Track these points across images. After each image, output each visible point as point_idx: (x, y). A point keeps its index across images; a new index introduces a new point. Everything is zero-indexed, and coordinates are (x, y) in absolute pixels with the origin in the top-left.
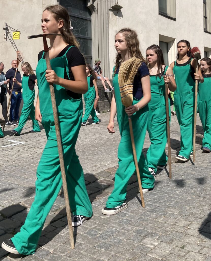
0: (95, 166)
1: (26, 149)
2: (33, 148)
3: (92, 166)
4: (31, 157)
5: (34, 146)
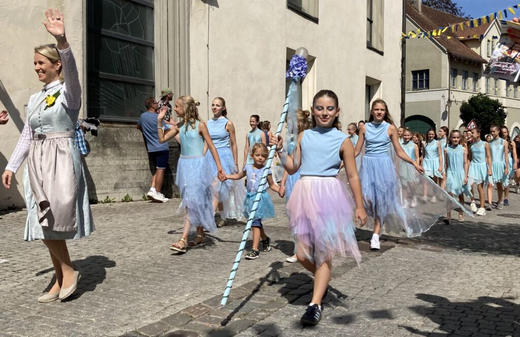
1: (8, 274)
2: (25, 271)
4: (22, 291)
5: (27, 267)
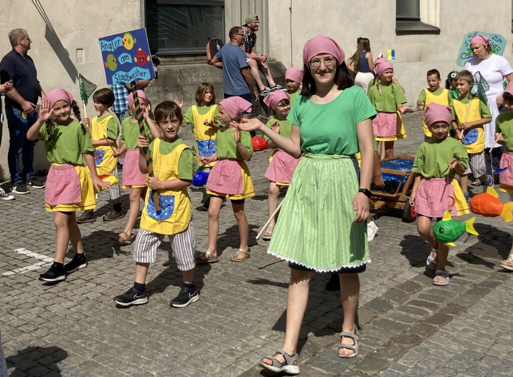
0: (232, 353)
3: (225, 353)
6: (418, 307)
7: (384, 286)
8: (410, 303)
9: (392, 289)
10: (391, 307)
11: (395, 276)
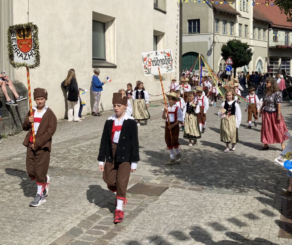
6: (98, 230)
7: (78, 219)
8: (93, 228)
9: (83, 221)
10: (82, 232)
11: (85, 212)
